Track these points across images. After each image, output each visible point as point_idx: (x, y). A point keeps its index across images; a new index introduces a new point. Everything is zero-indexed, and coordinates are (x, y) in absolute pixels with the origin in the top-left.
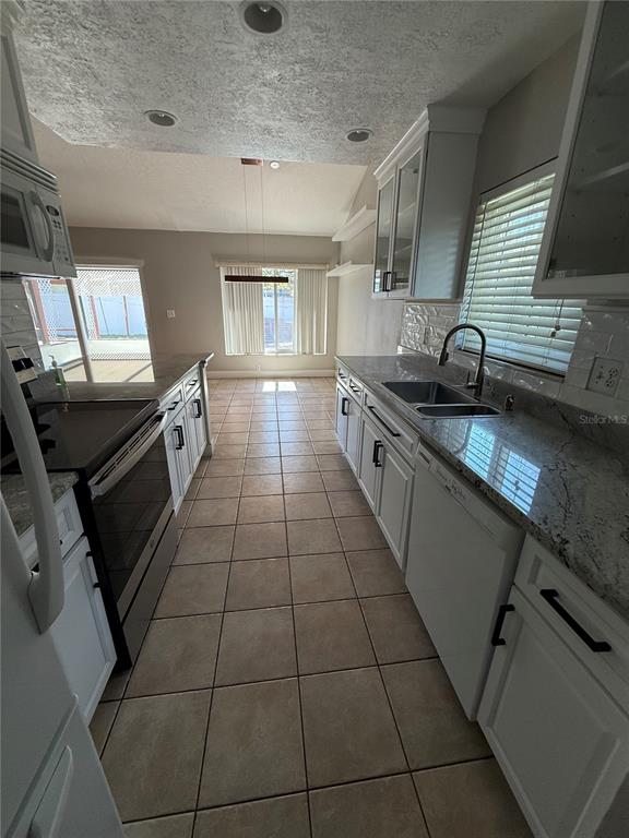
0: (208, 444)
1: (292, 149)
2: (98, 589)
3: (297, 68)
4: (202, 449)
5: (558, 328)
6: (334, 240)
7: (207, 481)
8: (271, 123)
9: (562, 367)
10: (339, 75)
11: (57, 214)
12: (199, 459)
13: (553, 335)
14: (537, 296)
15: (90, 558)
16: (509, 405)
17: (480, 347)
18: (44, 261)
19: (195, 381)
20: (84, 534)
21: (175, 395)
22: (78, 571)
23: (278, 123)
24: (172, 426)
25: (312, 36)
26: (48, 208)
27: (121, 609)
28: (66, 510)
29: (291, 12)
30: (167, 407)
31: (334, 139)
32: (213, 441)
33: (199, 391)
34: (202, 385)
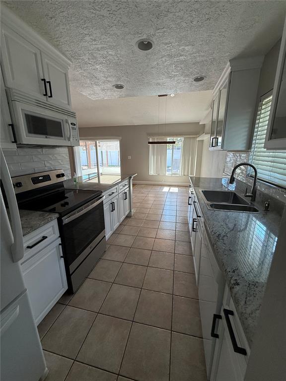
0: (131, 211)
1: (170, 89)
2: (63, 259)
3: (163, 59)
4: (127, 213)
6: (200, 124)
7: (126, 227)
8: (159, 81)
10: (182, 58)
11: (75, 125)
15: (61, 246)
16: (266, 207)
18: (67, 141)
19: (126, 185)
20: (59, 237)
21: (113, 190)
22: (55, 249)
23: (161, 80)
24: (110, 202)
25: (166, 47)
26: (71, 124)
27: (71, 270)
28: (53, 226)
29: (154, 40)
30: (108, 194)
31: (188, 82)
32: (134, 211)
33: (128, 189)
34: (129, 187)
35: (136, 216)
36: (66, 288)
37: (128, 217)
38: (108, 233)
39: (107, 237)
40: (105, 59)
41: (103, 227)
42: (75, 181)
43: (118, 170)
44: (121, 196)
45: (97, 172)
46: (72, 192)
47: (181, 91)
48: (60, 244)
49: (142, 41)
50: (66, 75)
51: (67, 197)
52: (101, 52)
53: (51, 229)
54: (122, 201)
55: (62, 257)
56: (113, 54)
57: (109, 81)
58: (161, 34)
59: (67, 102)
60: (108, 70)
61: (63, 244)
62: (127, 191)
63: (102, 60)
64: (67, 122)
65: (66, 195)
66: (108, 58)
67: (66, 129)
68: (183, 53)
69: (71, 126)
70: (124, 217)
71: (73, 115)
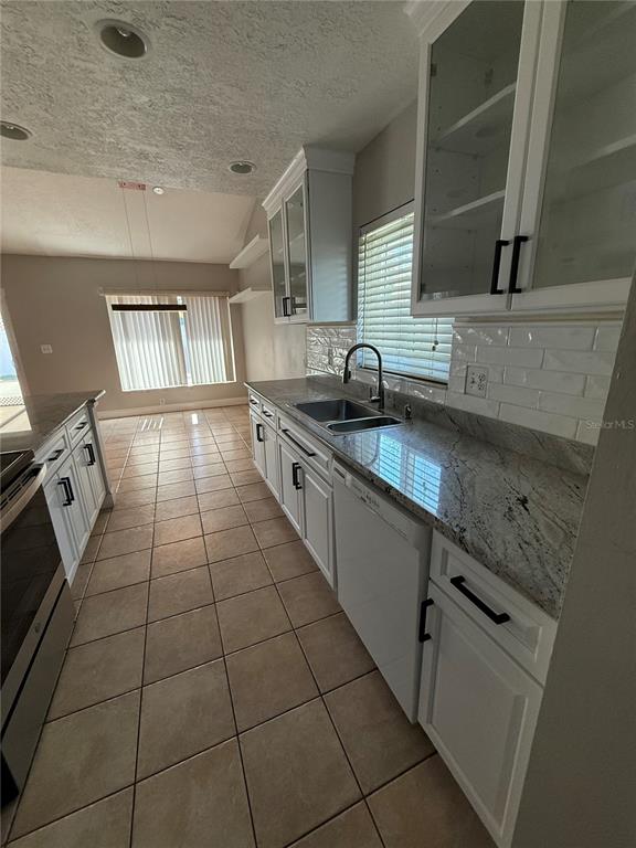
0: (108, 493)
3: (167, 96)
4: (100, 501)
5: (436, 343)
6: (231, 267)
7: (110, 536)
9: (444, 376)
10: (213, 108)
12: (96, 512)
13: (434, 348)
14: (415, 316)
16: (408, 413)
17: (377, 363)
19: (84, 423)
21: (57, 442)
23: (154, 148)
24: (56, 478)
25: (180, 68)
29: (154, 40)
30: (46, 456)
31: (218, 169)
32: (114, 490)
33: (90, 434)
34: (93, 428)
35: (125, 503)
37: (107, 509)
38: (70, 567)
39: (70, 577)
41: (56, 558)
43: (13, 389)
44: (80, 456)
47: (197, 186)
49: (113, 24)
54: (83, 471)
58: (173, 31)
62: (90, 440)
68: (217, 99)
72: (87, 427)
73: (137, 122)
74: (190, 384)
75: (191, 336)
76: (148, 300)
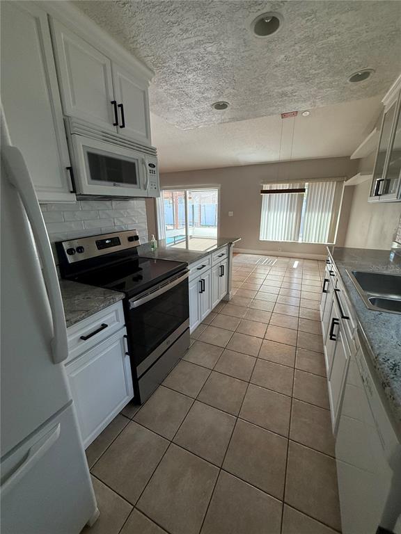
0: (228, 293)
2: (128, 357)
3: (297, 47)
4: (222, 296)
7: (220, 316)
8: (286, 89)
11: (154, 166)
15: (126, 339)
18: (143, 191)
19: (223, 254)
20: (125, 325)
21: (204, 261)
22: (118, 343)
23: (290, 87)
24: (199, 279)
25: (304, 21)
26: (150, 165)
27: (140, 372)
28: (116, 311)
29: (284, 12)
30: (197, 267)
31: (338, 85)
32: (233, 293)
33: (226, 260)
34: (228, 257)
35: (236, 302)
36: (132, 396)
37: (224, 301)
38: (194, 323)
39: (192, 329)
40: (200, 62)
41: (186, 315)
42: (153, 247)
43: (214, 232)
44: (215, 271)
45: (184, 234)
46: (149, 262)
47: (323, 103)
48: (125, 336)
49: (261, 17)
50: (145, 93)
51: (142, 269)
52: (195, 51)
53: (114, 314)
54: (216, 278)
55: (127, 354)
56: (214, 50)
57: (206, 98)
59: (145, 134)
60: (204, 79)
61: (130, 337)
62: (224, 263)
63: (196, 63)
64: (143, 163)
65: (140, 266)
66: (206, 59)
67: (142, 172)
68: (335, 30)
69: (149, 168)
70: (217, 301)
71: (152, 152)
72: (225, 256)
73: (278, 74)
74: (300, 241)
75: (309, 209)
76: (286, 186)
